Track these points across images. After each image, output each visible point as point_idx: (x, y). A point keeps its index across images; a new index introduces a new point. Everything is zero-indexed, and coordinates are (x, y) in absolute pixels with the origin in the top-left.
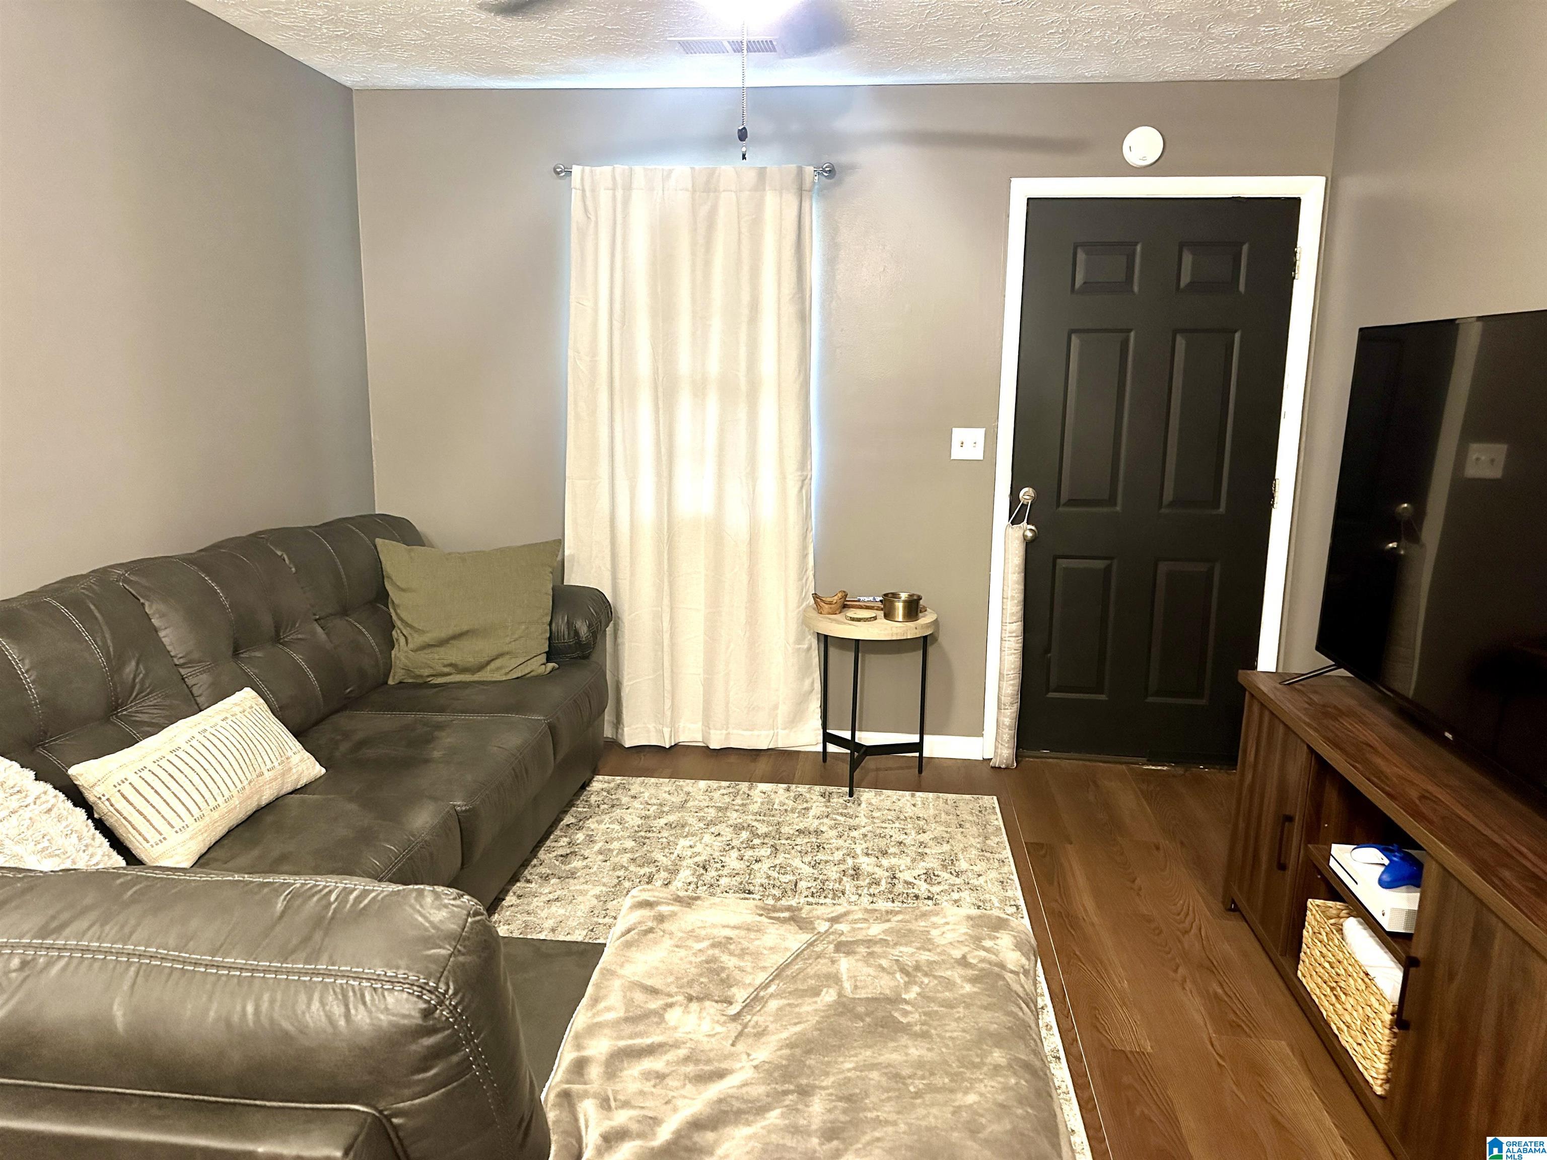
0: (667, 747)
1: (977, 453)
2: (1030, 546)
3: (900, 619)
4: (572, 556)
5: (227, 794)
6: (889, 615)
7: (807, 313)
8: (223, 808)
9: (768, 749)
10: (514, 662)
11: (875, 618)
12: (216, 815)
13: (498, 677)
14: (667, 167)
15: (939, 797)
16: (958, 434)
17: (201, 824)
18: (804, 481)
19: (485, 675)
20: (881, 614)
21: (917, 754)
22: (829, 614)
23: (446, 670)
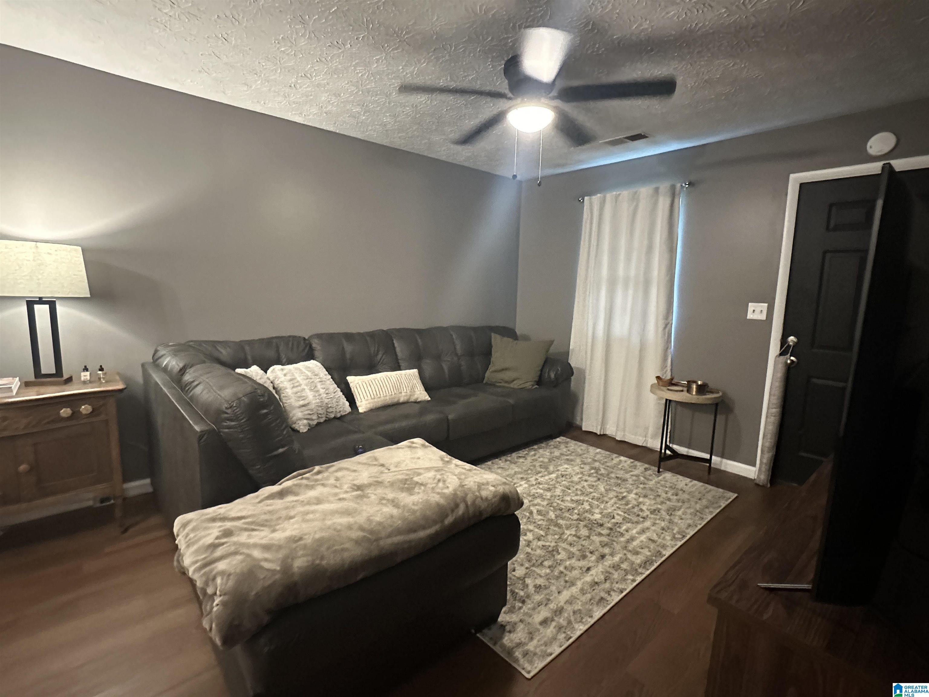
0: (599, 434)
1: (763, 317)
2: (789, 369)
3: (694, 393)
4: (573, 350)
5: (385, 394)
6: (689, 391)
7: (675, 248)
8: (382, 398)
9: (642, 446)
10: (521, 382)
11: (682, 391)
12: (379, 400)
13: (516, 387)
14: (635, 190)
15: (704, 486)
16: (752, 306)
17: (372, 401)
18: (667, 325)
19: (512, 385)
20: (685, 389)
21: (708, 465)
22: (662, 386)
23: (501, 381)
